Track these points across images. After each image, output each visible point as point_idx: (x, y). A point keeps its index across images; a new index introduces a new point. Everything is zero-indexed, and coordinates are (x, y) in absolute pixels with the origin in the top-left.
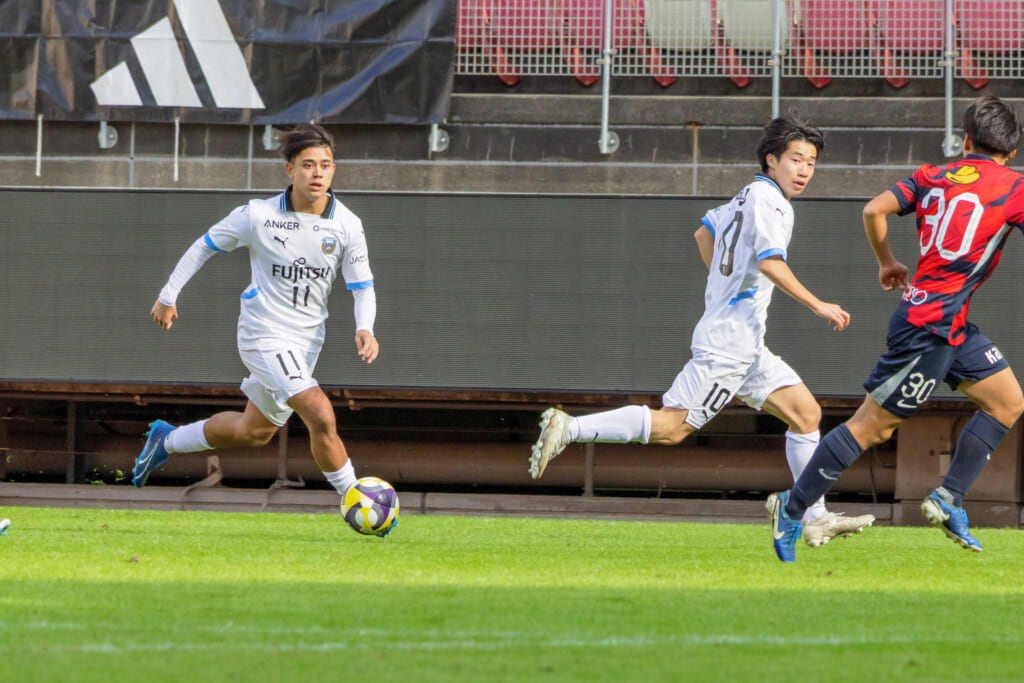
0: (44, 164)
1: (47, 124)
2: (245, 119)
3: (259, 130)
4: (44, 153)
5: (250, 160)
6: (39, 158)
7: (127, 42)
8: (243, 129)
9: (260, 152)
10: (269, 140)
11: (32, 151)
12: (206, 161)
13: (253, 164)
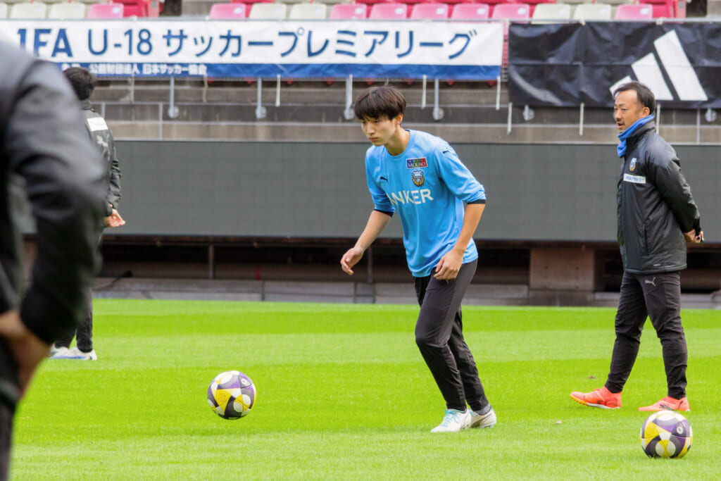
0: (585, 130)
1: (586, 109)
2: (695, 106)
3: (704, 111)
4: (584, 123)
5: (698, 126)
6: (581, 126)
7: (629, 67)
8: (694, 111)
9: (704, 122)
10: (710, 116)
11: (577, 121)
12: (674, 127)
13: (701, 129)
